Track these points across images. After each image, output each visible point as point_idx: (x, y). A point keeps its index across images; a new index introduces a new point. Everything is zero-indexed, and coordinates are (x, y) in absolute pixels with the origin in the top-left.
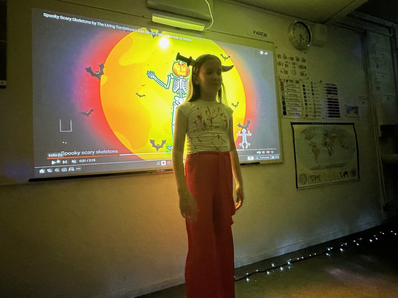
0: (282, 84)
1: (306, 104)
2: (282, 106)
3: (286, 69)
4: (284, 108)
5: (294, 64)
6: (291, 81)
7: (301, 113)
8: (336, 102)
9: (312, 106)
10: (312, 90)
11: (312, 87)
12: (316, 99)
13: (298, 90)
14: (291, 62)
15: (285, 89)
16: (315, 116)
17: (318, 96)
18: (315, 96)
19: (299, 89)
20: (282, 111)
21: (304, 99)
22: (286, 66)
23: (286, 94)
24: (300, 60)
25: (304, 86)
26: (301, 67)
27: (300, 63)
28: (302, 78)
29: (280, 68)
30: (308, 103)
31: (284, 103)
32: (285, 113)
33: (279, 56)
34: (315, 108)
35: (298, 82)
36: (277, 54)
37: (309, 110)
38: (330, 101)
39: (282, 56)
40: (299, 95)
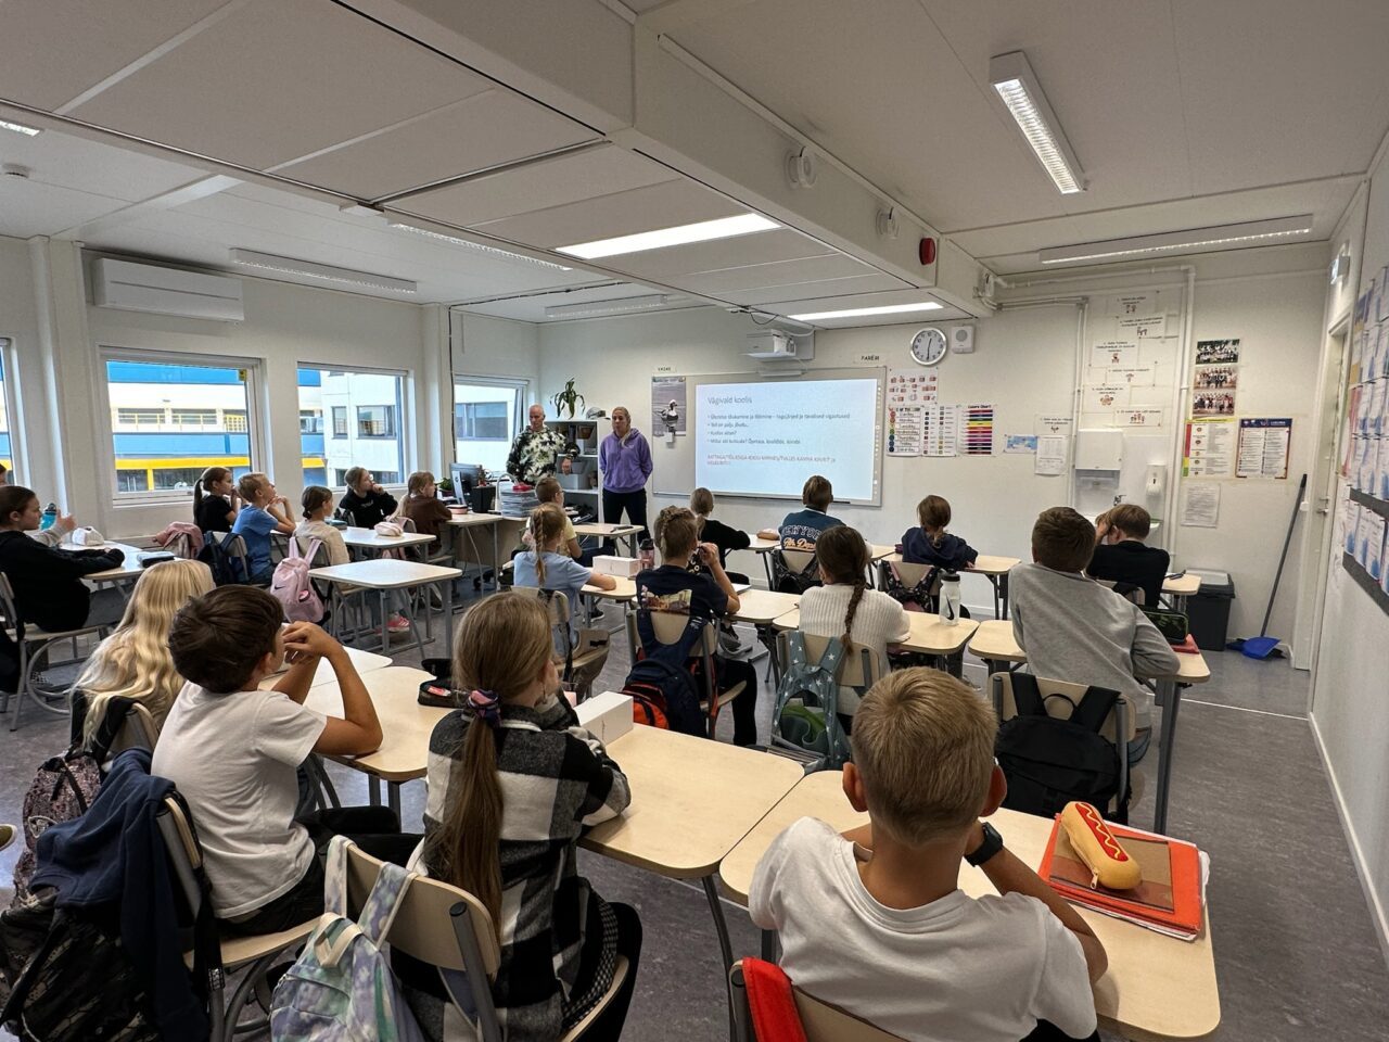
0: (893, 415)
1: (926, 438)
2: (887, 441)
3: (902, 395)
4: (892, 444)
5: (916, 386)
6: (909, 410)
7: (916, 449)
8: (988, 431)
9: (937, 440)
10: (942, 418)
11: (942, 413)
12: (945, 430)
13: (916, 420)
14: (911, 384)
15: (897, 420)
16: (940, 453)
17: (949, 425)
18: (945, 425)
19: (919, 419)
20: (887, 446)
21: (924, 430)
22: (902, 391)
23: (897, 426)
24: (927, 379)
25: (927, 414)
26: (926, 389)
27: (927, 383)
28: (928, 403)
30: (929, 435)
31: (892, 438)
32: (892, 450)
33: (893, 381)
34: (941, 443)
35: (918, 410)
36: (890, 377)
37: (929, 445)
38: (972, 431)
39: (898, 379)
40: (917, 426)
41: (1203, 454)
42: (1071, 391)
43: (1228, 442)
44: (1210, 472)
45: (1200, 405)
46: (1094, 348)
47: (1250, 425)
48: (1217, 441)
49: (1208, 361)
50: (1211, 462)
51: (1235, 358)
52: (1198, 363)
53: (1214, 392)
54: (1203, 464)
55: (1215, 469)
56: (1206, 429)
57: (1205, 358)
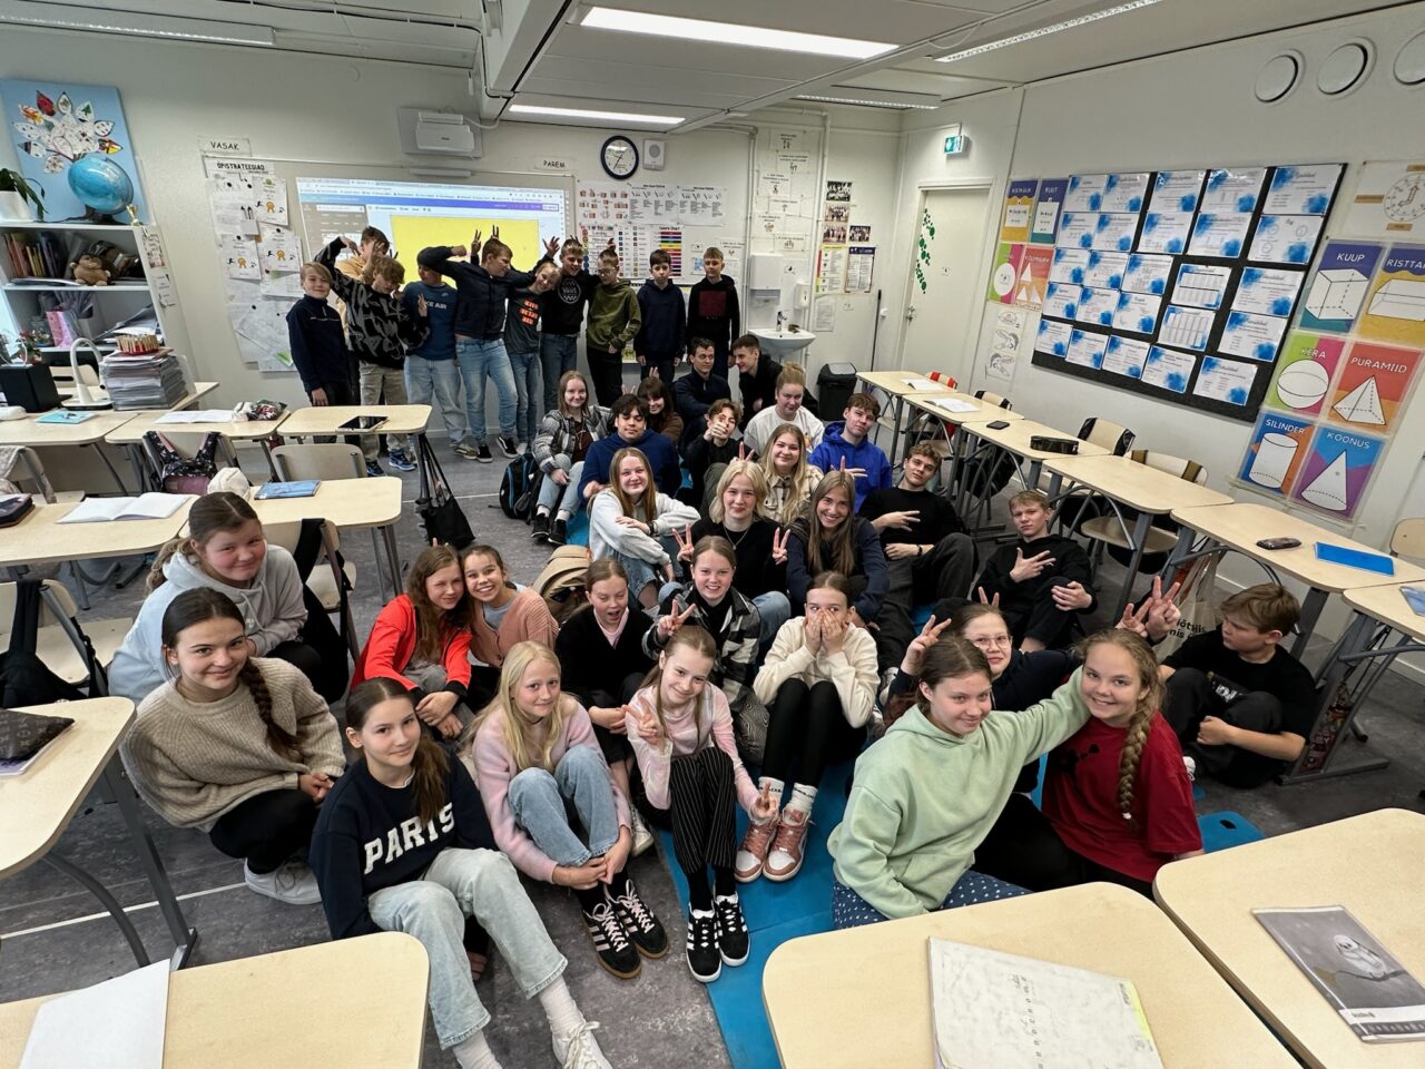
0: (585, 233)
3: (594, 211)
5: (607, 202)
6: (602, 228)
9: (632, 262)
10: (635, 239)
11: (635, 234)
14: (602, 199)
15: (590, 239)
16: (636, 275)
17: (642, 247)
22: (593, 206)
24: (618, 195)
25: (620, 233)
26: (618, 206)
27: (619, 199)
28: (619, 221)
29: (581, 211)
33: (583, 193)
34: (636, 265)
35: (611, 229)
36: (580, 190)
39: (588, 192)
41: (828, 275)
42: (744, 217)
43: (841, 264)
44: (831, 289)
45: (827, 235)
46: (761, 179)
47: (854, 252)
48: (836, 264)
49: (833, 199)
50: (832, 280)
51: (847, 198)
52: (828, 199)
53: (836, 224)
54: (827, 281)
55: (834, 286)
56: (830, 254)
57: (831, 195)
